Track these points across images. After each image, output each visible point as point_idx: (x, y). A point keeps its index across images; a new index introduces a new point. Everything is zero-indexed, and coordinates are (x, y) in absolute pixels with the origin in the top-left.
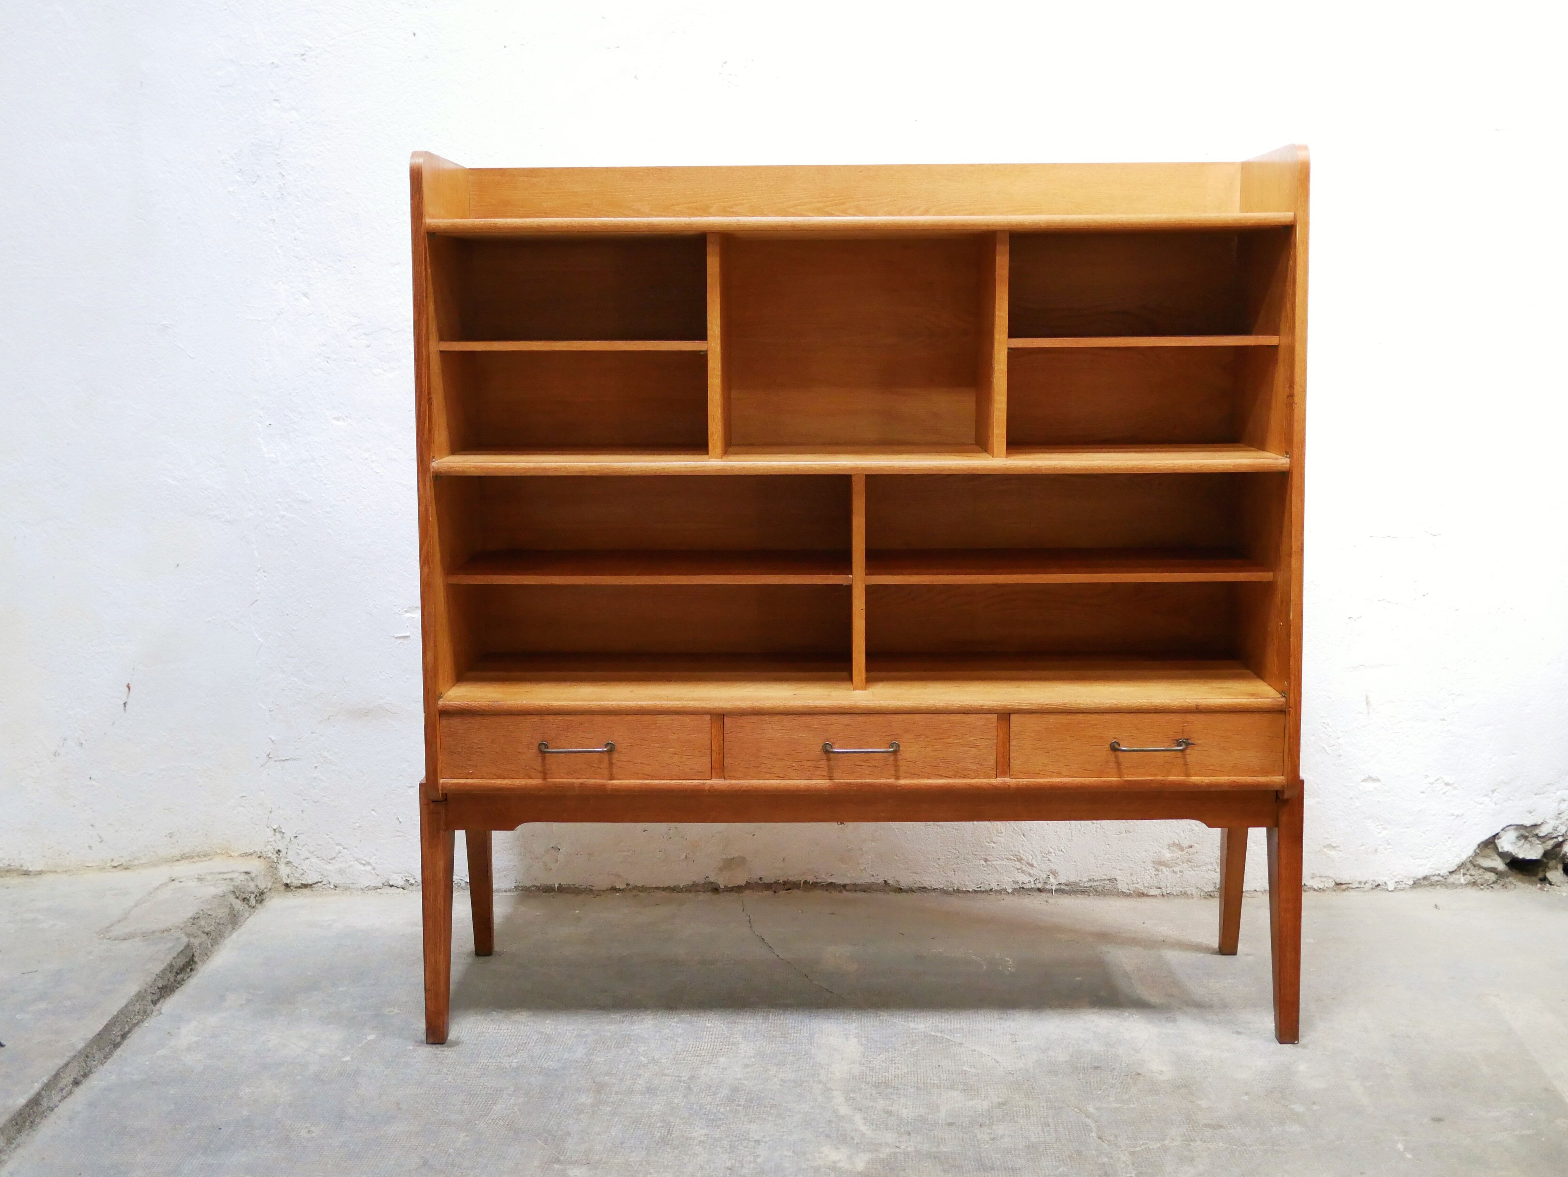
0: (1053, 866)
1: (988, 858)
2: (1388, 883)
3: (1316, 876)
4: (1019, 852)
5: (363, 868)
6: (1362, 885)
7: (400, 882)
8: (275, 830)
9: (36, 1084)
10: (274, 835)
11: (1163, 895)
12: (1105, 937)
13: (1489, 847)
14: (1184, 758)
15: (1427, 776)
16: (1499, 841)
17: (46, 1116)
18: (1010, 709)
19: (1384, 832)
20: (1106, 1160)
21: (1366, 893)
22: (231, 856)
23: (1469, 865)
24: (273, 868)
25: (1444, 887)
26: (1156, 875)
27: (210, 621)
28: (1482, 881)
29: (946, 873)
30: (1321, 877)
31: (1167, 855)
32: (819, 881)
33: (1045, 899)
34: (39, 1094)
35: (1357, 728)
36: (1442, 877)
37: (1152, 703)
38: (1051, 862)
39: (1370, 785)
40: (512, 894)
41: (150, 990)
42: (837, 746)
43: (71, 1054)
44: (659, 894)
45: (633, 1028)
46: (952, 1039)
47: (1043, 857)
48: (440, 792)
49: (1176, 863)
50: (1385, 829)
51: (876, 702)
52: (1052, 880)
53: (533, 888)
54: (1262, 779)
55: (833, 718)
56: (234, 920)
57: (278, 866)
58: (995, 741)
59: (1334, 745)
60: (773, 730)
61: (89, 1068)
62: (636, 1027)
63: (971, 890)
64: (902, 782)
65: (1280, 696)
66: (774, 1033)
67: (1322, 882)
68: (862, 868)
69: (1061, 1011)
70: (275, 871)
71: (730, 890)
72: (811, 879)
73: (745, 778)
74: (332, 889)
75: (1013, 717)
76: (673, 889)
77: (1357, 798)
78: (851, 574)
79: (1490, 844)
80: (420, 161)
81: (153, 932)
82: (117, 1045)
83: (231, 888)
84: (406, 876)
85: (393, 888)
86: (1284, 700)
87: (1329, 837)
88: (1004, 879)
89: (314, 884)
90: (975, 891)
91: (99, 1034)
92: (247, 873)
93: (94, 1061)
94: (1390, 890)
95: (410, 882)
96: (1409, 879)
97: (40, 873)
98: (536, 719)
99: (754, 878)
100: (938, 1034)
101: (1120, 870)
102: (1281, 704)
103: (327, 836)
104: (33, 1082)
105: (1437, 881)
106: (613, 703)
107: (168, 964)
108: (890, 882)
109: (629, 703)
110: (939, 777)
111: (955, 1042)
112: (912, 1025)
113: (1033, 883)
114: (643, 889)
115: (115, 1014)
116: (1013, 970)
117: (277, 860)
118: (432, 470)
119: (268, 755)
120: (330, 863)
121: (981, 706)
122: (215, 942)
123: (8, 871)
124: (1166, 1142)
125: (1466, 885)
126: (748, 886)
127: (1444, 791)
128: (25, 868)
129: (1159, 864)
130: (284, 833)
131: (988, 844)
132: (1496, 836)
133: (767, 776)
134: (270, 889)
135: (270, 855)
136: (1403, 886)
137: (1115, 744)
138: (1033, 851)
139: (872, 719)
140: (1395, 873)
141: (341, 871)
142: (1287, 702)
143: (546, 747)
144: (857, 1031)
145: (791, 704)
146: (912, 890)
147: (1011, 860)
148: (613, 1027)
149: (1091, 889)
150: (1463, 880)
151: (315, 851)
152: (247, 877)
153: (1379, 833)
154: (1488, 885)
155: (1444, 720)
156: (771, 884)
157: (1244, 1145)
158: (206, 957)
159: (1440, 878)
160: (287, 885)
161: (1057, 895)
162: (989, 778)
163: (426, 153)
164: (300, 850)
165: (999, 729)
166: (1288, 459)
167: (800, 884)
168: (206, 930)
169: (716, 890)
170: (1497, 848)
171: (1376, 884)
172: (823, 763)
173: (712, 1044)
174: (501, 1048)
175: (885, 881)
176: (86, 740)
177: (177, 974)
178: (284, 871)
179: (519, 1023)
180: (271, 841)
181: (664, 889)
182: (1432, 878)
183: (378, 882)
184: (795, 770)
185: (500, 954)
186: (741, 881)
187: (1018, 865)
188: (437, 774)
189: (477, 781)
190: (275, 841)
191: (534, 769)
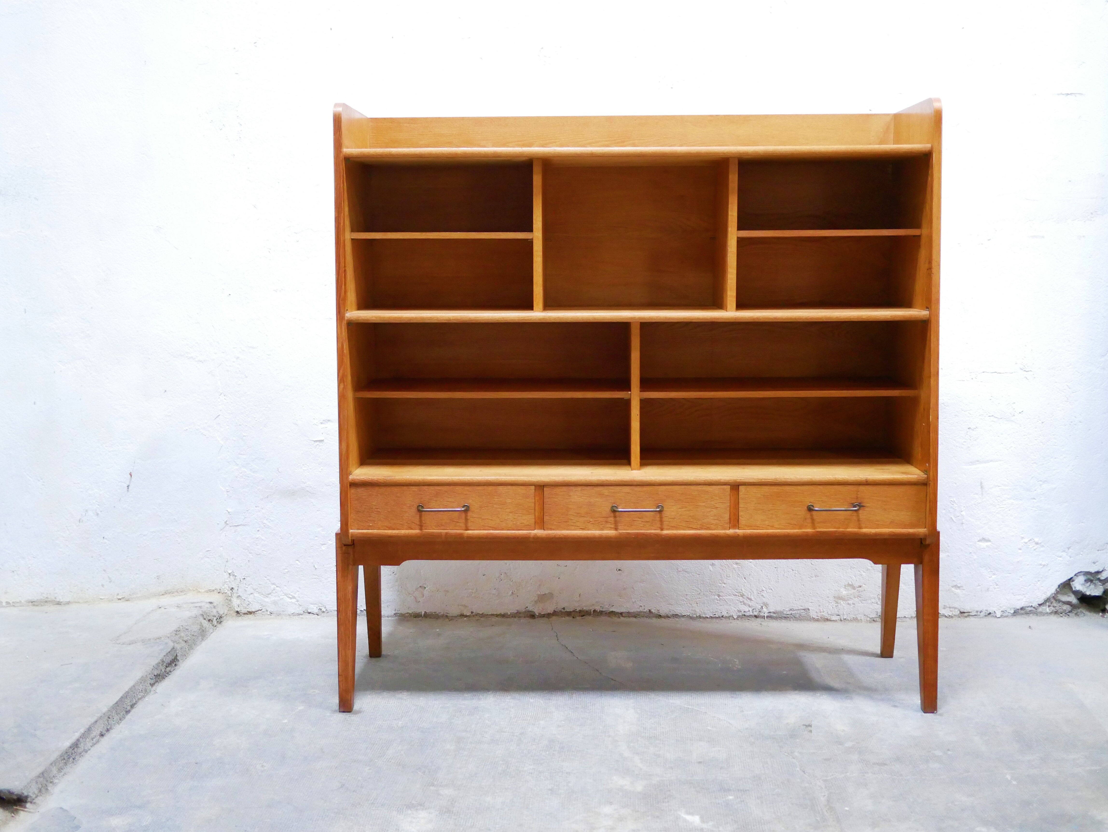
0: (765, 600)
1: (721, 594)
2: (996, 612)
3: (947, 607)
4: (741, 590)
5: (290, 600)
6: (979, 613)
7: (315, 610)
8: (229, 574)
9: (76, 733)
10: (229, 577)
11: (841, 620)
12: (802, 646)
13: (1066, 587)
14: (858, 516)
15: (1023, 538)
16: (1073, 583)
17: (82, 756)
18: (739, 482)
19: (994, 577)
20: (807, 785)
21: (981, 619)
22: (200, 592)
23: (1052, 600)
24: (228, 600)
25: (1035, 615)
26: (836, 606)
27: (187, 430)
28: (1061, 610)
29: (691, 605)
30: (950, 608)
31: (844, 592)
32: (604, 610)
33: (760, 622)
34: (78, 740)
35: (975, 504)
36: (1034, 608)
37: (836, 478)
38: (764, 597)
39: (984, 545)
40: (393, 619)
41: (149, 676)
42: (620, 507)
43: (99, 715)
44: (494, 619)
45: (480, 702)
46: (699, 710)
47: (758, 594)
48: (350, 538)
49: (850, 598)
50: (994, 574)
51: (647, 477)
52: (765, 609)
53: (407, 615)
54: (911, 531)
55: (618, 488)
56: (203, 634)
57: (232, 599)
58: (729, 504)
59: (959, 516)
60: (577, 496)
61: (110, 726)
62: (482, 702)
63: (708, 616)
64: (665, 532)
65: (923, 474)
66: (577, 706)
67: (951, 611)
68: (634, 601)
69: (773, 692)
70: (229, 602)
71: (542, 616)
72: (598, 608)
73: (558, 529)
74: (268, 615)
75: (740, 487)
76: (504, 616)
77: (975, 553)
78: (630, 391)
79: (1066, 586)
80: (340, 109)
81: (150, 640)
82: (128, 712)
83: (201, 613)
84: (319, 606)
85: (310, 614)
86: (926, 476)
87: (955, 580)
88: (732, 609)
89: (256, 611)
90: (711, 617)
91: (116, 703)
92: (211, 603)
93: (114, 721)
94: (998, 617)
95: (322, 610)
96: (1011, 609)
97: (68, 603)
98: (414, 489)
99: (560, 607)
100: (690, 707)
101: (811, 603)
102: (924, 478)
103: (265, 579)
104: (74, 732)
105: (1030, 611)
106: (468, 477)
107: (160, 660)
108: (653, 611)
109: (479, 477)
110: (691, 529)
111: (701, 712)
112: (671, 701)
113: (751, 612)
114: (483, 615)
115: (127, 690)
116: (740, 667)
117: (231, 595)
118: (346, 318)
119: (226, 522)
120: (267, 597)
121: (719, 480)
122: (191, 648)
123: (46, 602)
124: (848, 774)
125: (1050, 613)
126: (555, 613)
127: (1035, 548)
128: (58, 600)
129: (839, 598)
130: (236, 576)
131: (720, 585)
132: (1071, 580)
133: (573, 528)
134: (226, 615)
135: (226, 591)
136: (1007, 614)
137: (810, 506)
138: (751, 589)
139: (645, 489)
140: (1001, 605)
141: (275, 603)
142: (928, 478)
143: (423, 507)
144: (633, 705)
145: (590, 479)
146: (668, 617)
147: (736, 595)
148: (466, 702)
149: (791, 616)
150: (1048, 610)
151: (257, 589)
152: (211, 605)
153: (990, 577)
154: (1065, 614)
155: (1035, 499)
156: (571, 612)
157: (901, 775)
158: (185, 657)
159: (1032, 609)
160: (238, 612)
161: (768, 620)
162: (725, 529)
163: (344, 104)
164: (247, 588)
165: (731, 495)
166: (928, 312)
167: (591, 612)
168: (185, 639)
169: (532, 616)
170: (1071, 588)
171: (988, 613)
172: (612, 519)
173: (535, 713)
174: (390, 715)
175: (650, 610)
176: (101, 511)
177: (167, 667)
178: (235, 602)
179: (402, 699)
180: (227, 582)
181: (497, 616)
182: (1027, 608)
183: (300, 610)
184: (592, 524)
185: (386, 656)
186: (550, 610)
187: (741, 599)
188: (348, 526)
189: (375, 531)
190: (230, 582)
191: (415, 523)
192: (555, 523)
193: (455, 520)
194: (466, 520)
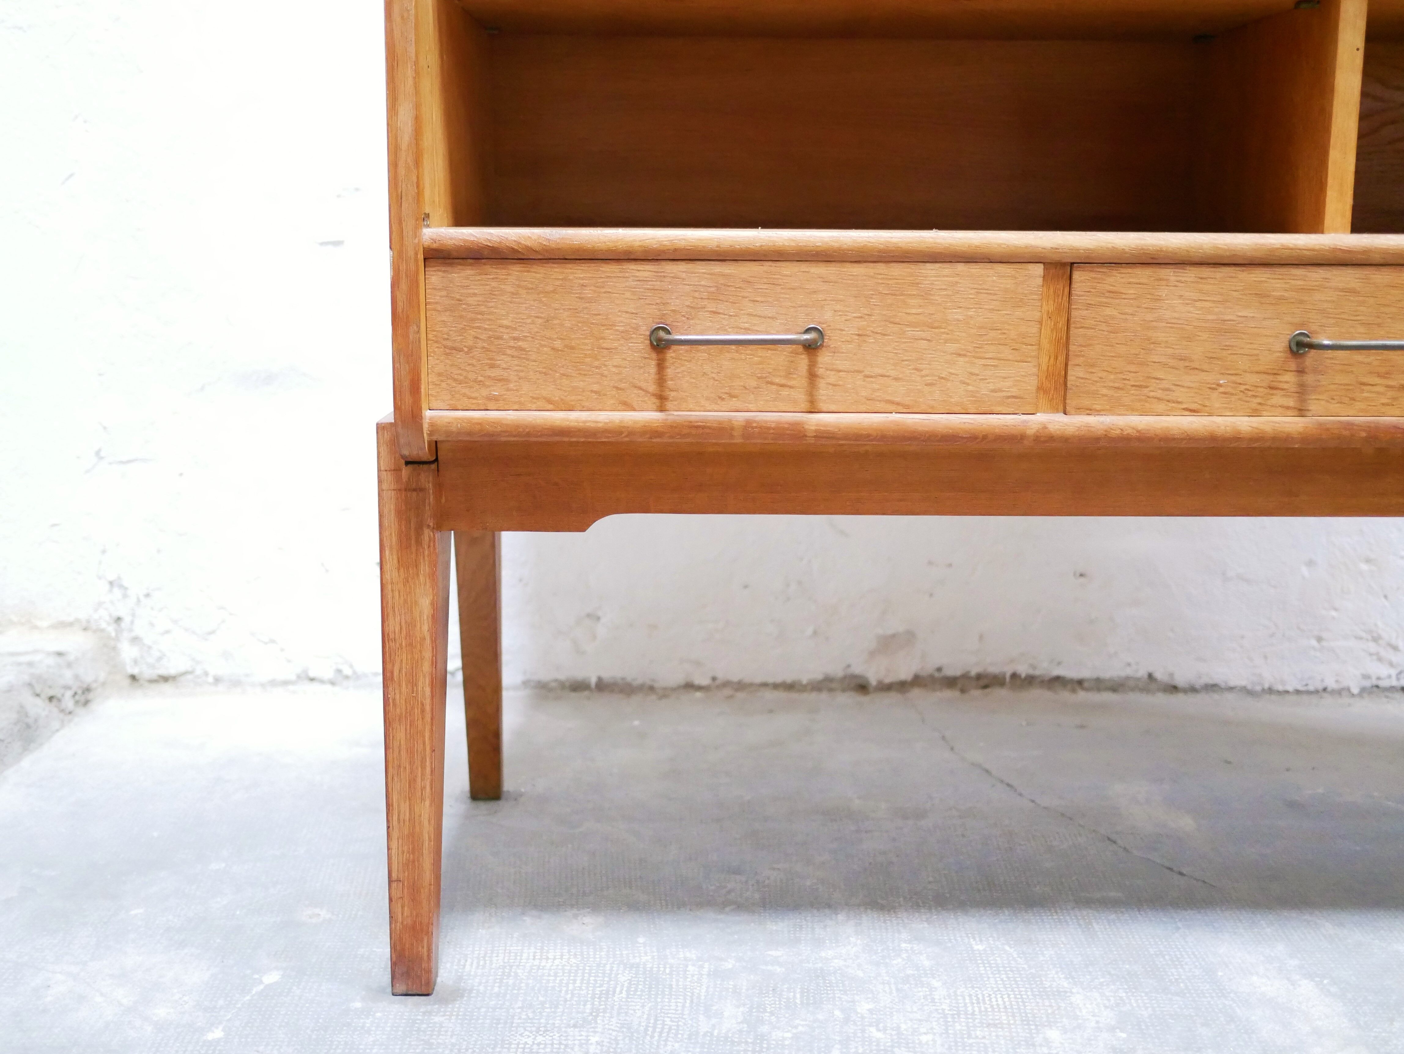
1: (1324, 635)
4: (1376, 625)
5: (264, 649)
7: (327, 673)
8: (111, 583)
10: (111, 592)
22: (37, 627)
24: (108, 648)
29: (1252, 661)
32: (1037, 673)
40: (529, 693)
42: (1322, 332)
44: (769, 695)
45: (823, 954)
48: (423, 441)
53: (552, 684)
56: (28, 733)
57: (118, 645)
62: (830, 953)
63: (1290, 689)
66: (1128, 967)
68: (1112, 652)
70: (112, 653)
71: (886, 688)
72: (1023, 670)
73: (1110, 411)
74: (210, 684)
76: (790, 687)
83: (26, 678)
84: (336, 663)
85: (315, 682)
88: (1348, 671)
89: (180, 675)
90: (1298, 690)
92: (60, 654)
98: (645, 271)
99: (928, 667)
108: (1159, 675)
113: (1394, 677)
114: (741, 686)
117: (116, 635)
119: (97, 453)
120: (206, 640)
126: (918, 681)
130: (126, 588)
133: (1161, 407)
134: (104, 684)
135: (104, 625)
141: (226, 654)
143: (670, 333)
146: (1193, 689)
147: (1361, 638)
151: (181, 620)
152: (59, 660)
156: (956, 678)
160: (133, 678)
164: (156, 617)
167: (1004, 678)
169: (862, 687)
172: (1289, 379)
173: (1012, 996)
175: (1150, 674)
178: (128, 652)
180: (105, 602)
181: (776, 686)
183: (289, 673)
184: (1225, 393)
185: (517, 797)
186: (905, 674)
187: (1372, 647)
188: (420, 398)
189: (510, 416)
190: (112, 602)
191: (640, 388)
192: (1105, 391)
193: (777, 380)
194: (812, 376)
